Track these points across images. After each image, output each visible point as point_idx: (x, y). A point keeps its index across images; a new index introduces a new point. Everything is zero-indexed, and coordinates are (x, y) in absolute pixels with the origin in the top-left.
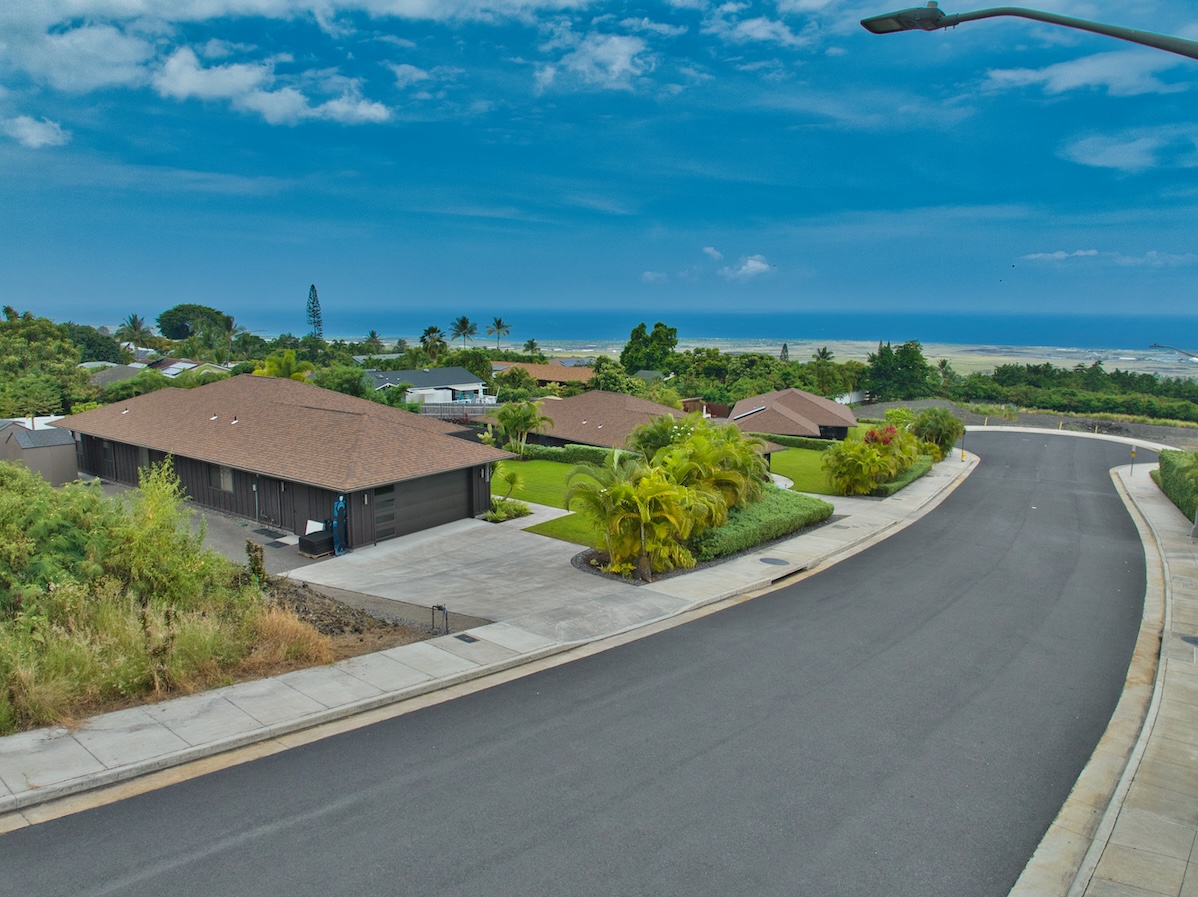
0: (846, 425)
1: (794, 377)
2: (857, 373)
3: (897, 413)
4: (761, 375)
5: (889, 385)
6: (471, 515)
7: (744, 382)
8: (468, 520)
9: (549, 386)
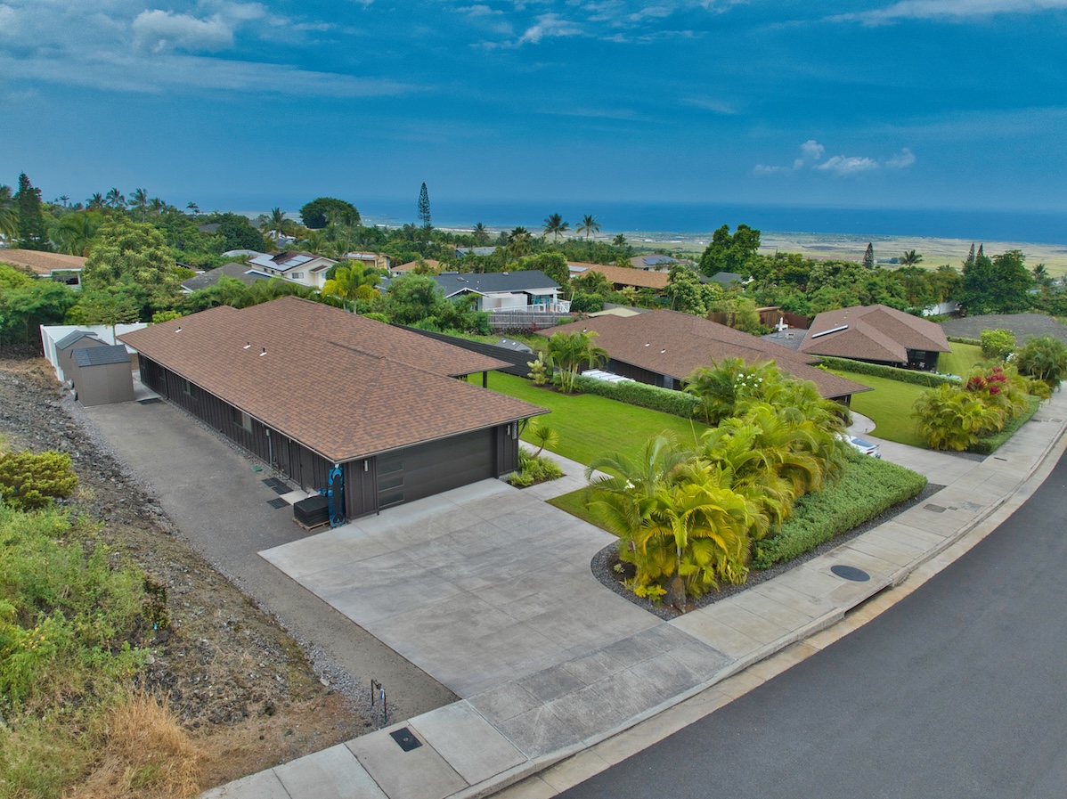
0: (937, 350)
1: (881, 288)
2: (949, 283)
3: (997, 335)
4: (844, 284)
5: (984, 297)
6: (494, 474)
7: (827, 291)
8: (491, 481)
9: (625, 291)
